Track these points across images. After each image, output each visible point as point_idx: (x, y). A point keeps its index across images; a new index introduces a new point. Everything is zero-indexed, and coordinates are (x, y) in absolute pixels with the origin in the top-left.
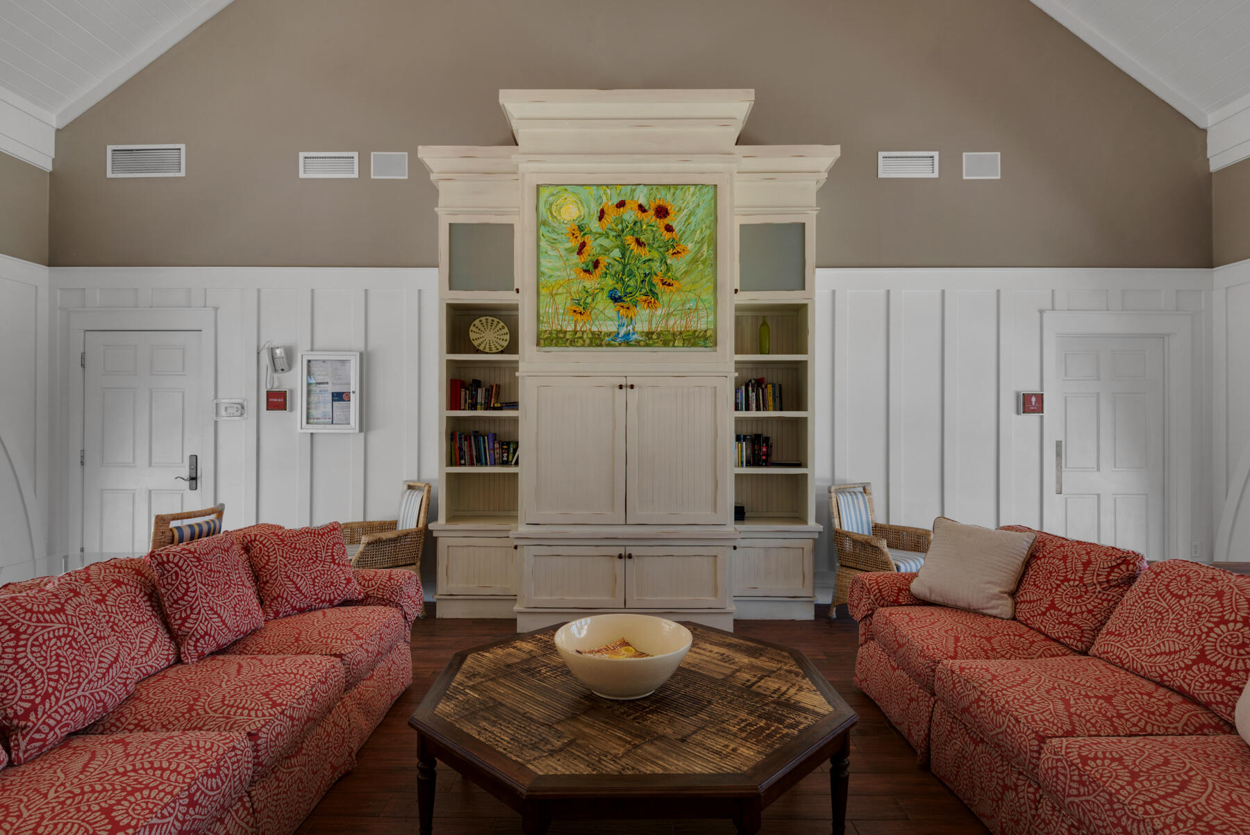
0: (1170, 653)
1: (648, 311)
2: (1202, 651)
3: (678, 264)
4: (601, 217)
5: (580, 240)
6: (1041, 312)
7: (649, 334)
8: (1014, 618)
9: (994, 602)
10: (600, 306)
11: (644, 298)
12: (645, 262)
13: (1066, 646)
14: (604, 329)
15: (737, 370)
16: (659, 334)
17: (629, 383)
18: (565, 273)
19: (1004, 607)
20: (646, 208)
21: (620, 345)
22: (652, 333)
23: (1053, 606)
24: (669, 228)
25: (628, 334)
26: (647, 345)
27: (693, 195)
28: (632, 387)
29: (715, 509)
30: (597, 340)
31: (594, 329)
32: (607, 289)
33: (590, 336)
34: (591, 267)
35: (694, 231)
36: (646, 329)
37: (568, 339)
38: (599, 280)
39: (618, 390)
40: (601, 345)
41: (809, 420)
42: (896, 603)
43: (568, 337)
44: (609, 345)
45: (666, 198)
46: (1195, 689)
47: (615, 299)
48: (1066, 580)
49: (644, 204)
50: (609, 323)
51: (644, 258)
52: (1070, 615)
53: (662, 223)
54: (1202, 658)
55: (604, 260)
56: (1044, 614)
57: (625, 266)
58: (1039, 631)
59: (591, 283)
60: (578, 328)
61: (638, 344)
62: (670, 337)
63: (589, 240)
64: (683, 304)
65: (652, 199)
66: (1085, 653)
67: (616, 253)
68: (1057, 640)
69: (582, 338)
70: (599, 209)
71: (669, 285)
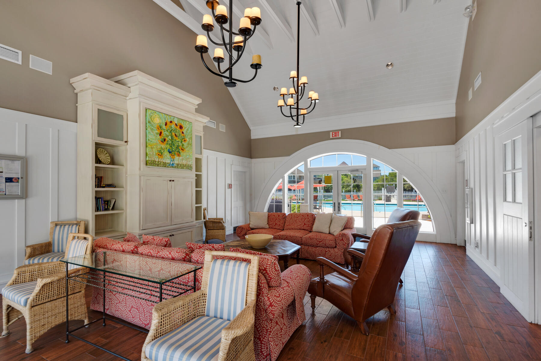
0: (300, 225)
1: (178, 157)
2: (304, 223)
3: (185, 144)
4: (166, 124)
5: (160, 131)
6: (231, 165)
7: (178, 165)
8: (269, 228)
9: (266, 226)
10: (166, 154)
11: (177, 153)
12: (177, 142)
13: (280, 230)
14: (167, 162)
15: (196, 177)
16: (181, 165)
17: (172, 180)
18: (155, 141)
19: (267, 226)
20: (177, 125)
21: (171, 167)
22: (179, 164)
23: (276, 224)
24: (183, 133)
25: (173, 164)
26: (177, 168)
27: (188, 124)
28: (173, 181)
29: (192, 217)
30: (165, 165)
31: (164, 161)
32: (168, 148)
33: (163, 163)
34: (163, 141)
35: (188, 135)
36: (177, 163)
37: (156, 164)
38: (165, 145)
39: (169, 181)
40: (165, 167)
41: (202, 191)
42: (249, 230)
43: (156, 163)
44: (168, 167)
45: (182, 124)
46: (305, 228)
47: (170, 152)
48: (276, 219)
49: (177, 124)
50: (168, 160)
51: (177, 141)
52: (279, 224)
53: (181, 131)
54: (305, 224)
55: (167, 139)
56: (275, 225)
57: (172, 142)
58: (275, 228)
59: (163, 146)
60: (159, 160)
61: (175, 167)
62: (183, 166)
63: (163, 131)
64: (186, 156)
65: (178, 123)
66: (283, 230)
67: (170, 137)
68: (279, 229)
69: (160, 164)
70: (165, 122)
71: (183, 150)
